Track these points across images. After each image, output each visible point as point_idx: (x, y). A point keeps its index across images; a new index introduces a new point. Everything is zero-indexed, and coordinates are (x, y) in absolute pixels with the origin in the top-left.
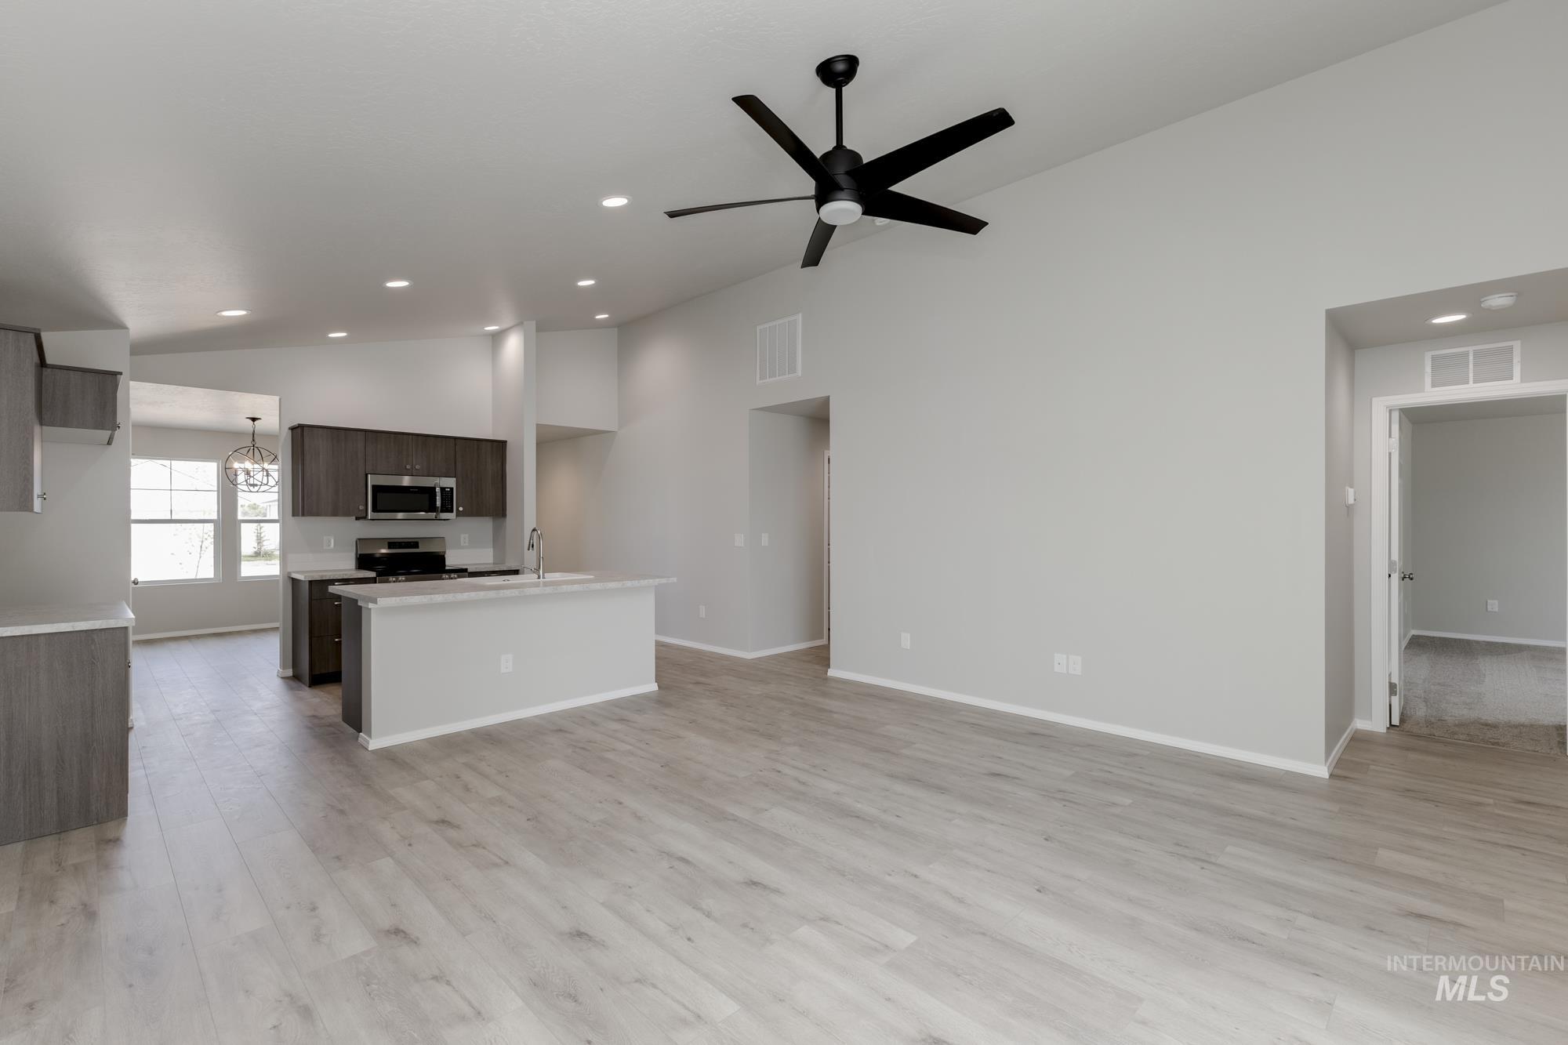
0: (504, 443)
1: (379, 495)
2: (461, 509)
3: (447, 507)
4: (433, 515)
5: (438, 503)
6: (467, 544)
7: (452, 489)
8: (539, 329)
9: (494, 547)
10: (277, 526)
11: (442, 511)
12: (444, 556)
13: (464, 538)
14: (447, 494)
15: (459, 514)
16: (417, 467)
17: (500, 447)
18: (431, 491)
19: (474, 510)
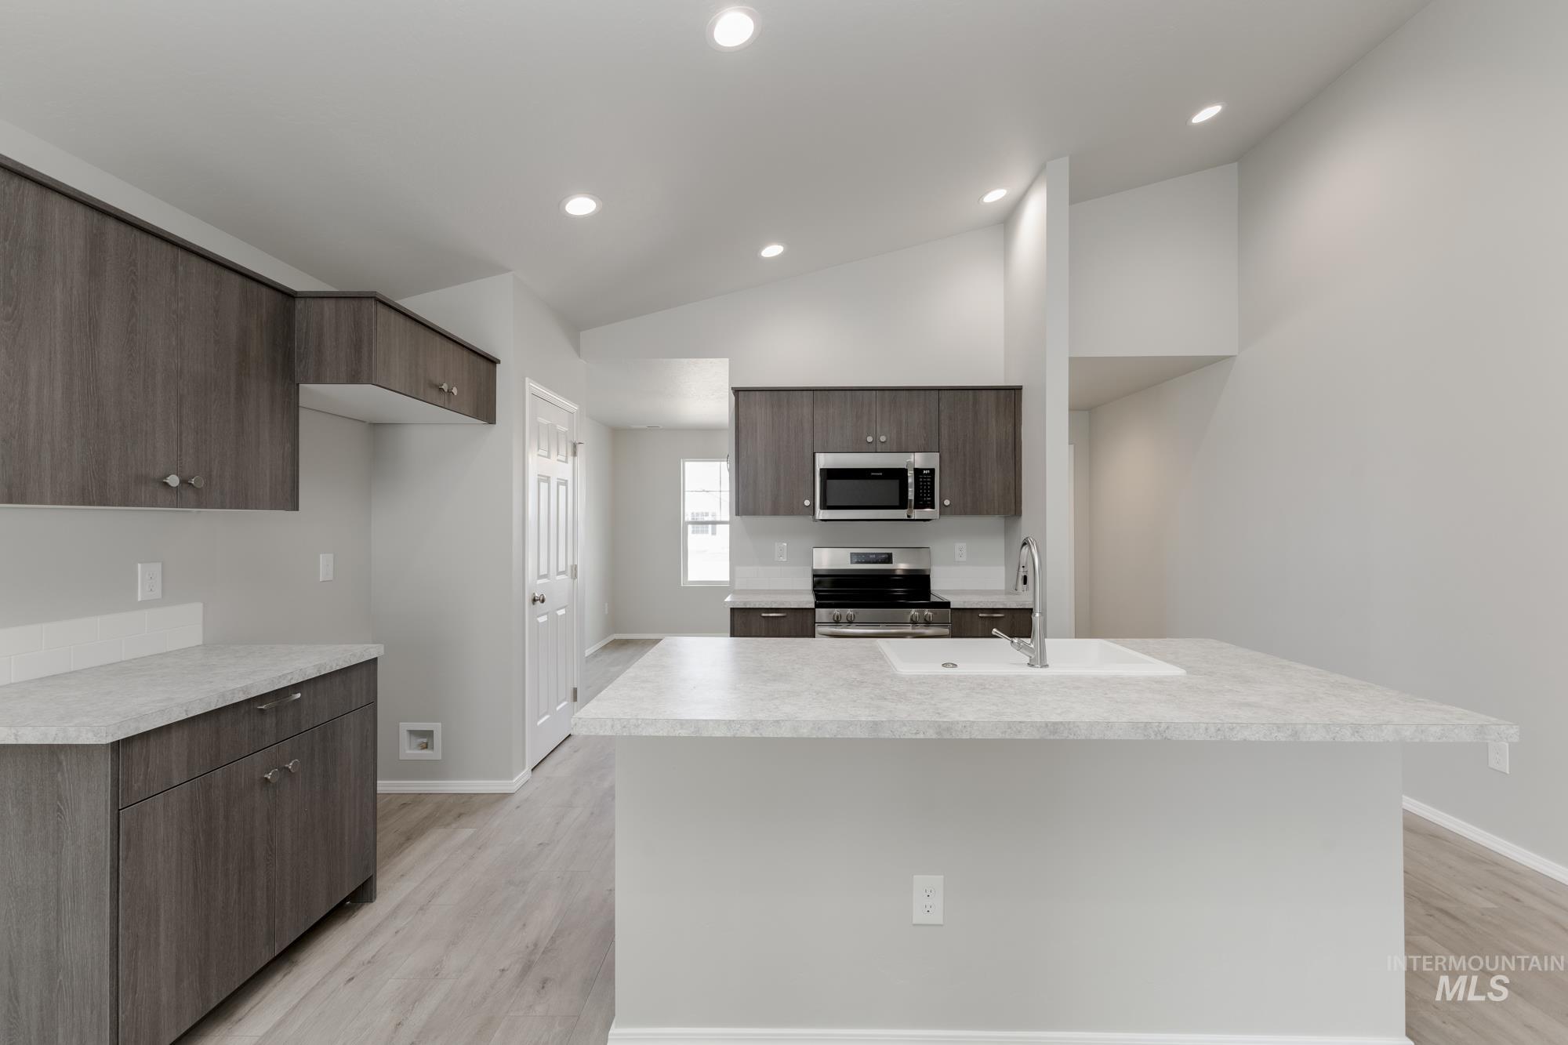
0: (1018, 390)
1: (832, 483)
2: (947, 503)
3: (925, 499)
4: (902, 514)
5: (911, 495)
6: (964, 559)
7: (932, 471)
8: (1077, 196)
9: (1006, 566)
10: (727, 527)
11: (917, 507)
12: (929, 576)
13: (960, 548)
14: (924, 478)
15: (944, 510)
16: (883, 439)
17: (1010, 397)
18: (899, 474)
19: (972, 504)
